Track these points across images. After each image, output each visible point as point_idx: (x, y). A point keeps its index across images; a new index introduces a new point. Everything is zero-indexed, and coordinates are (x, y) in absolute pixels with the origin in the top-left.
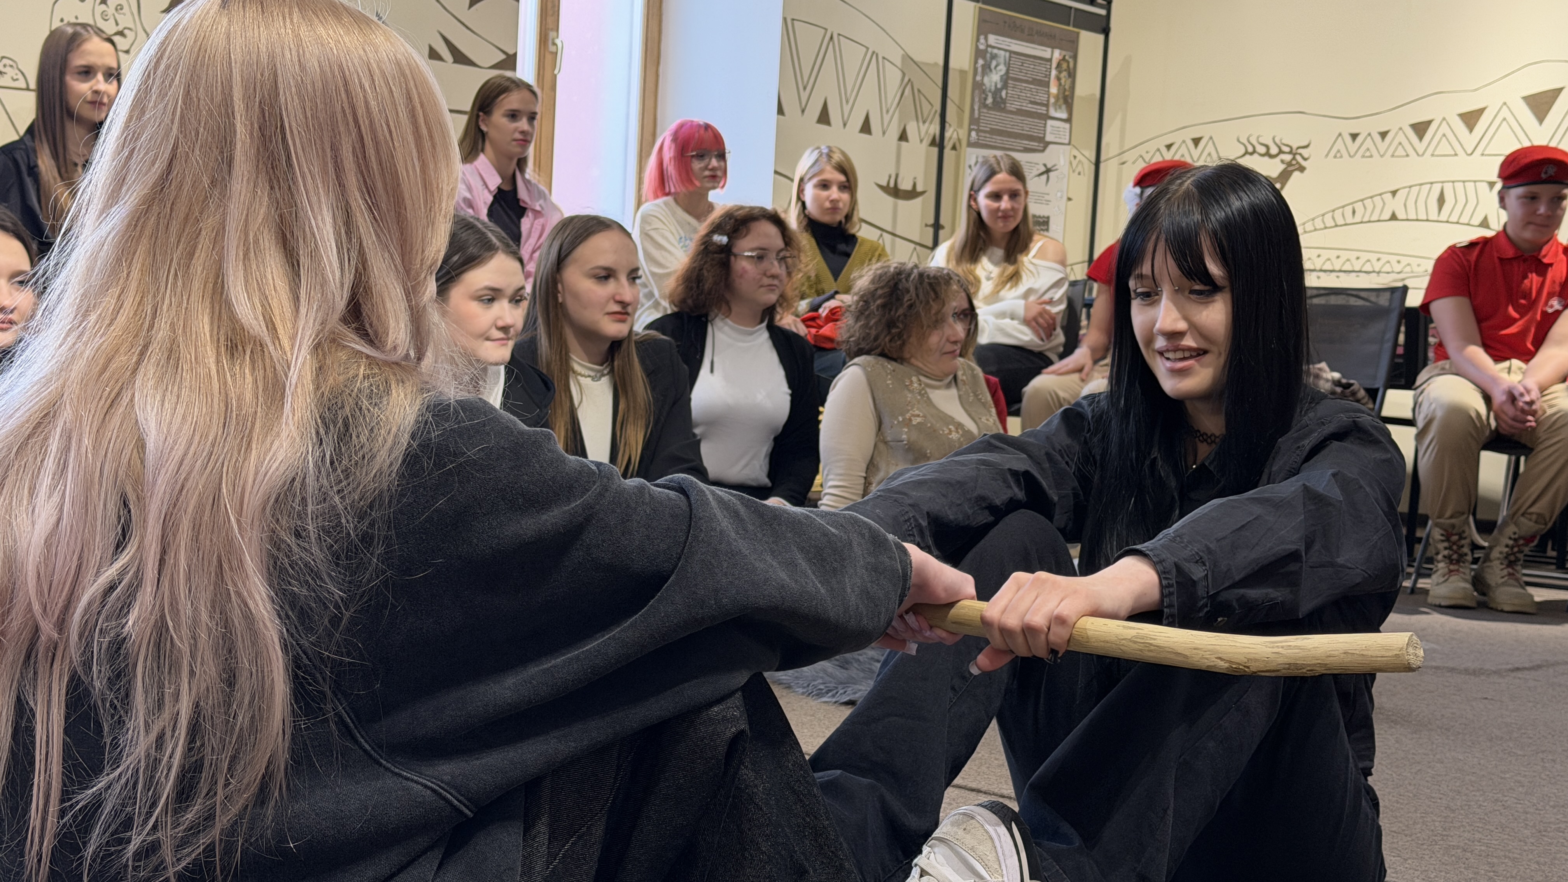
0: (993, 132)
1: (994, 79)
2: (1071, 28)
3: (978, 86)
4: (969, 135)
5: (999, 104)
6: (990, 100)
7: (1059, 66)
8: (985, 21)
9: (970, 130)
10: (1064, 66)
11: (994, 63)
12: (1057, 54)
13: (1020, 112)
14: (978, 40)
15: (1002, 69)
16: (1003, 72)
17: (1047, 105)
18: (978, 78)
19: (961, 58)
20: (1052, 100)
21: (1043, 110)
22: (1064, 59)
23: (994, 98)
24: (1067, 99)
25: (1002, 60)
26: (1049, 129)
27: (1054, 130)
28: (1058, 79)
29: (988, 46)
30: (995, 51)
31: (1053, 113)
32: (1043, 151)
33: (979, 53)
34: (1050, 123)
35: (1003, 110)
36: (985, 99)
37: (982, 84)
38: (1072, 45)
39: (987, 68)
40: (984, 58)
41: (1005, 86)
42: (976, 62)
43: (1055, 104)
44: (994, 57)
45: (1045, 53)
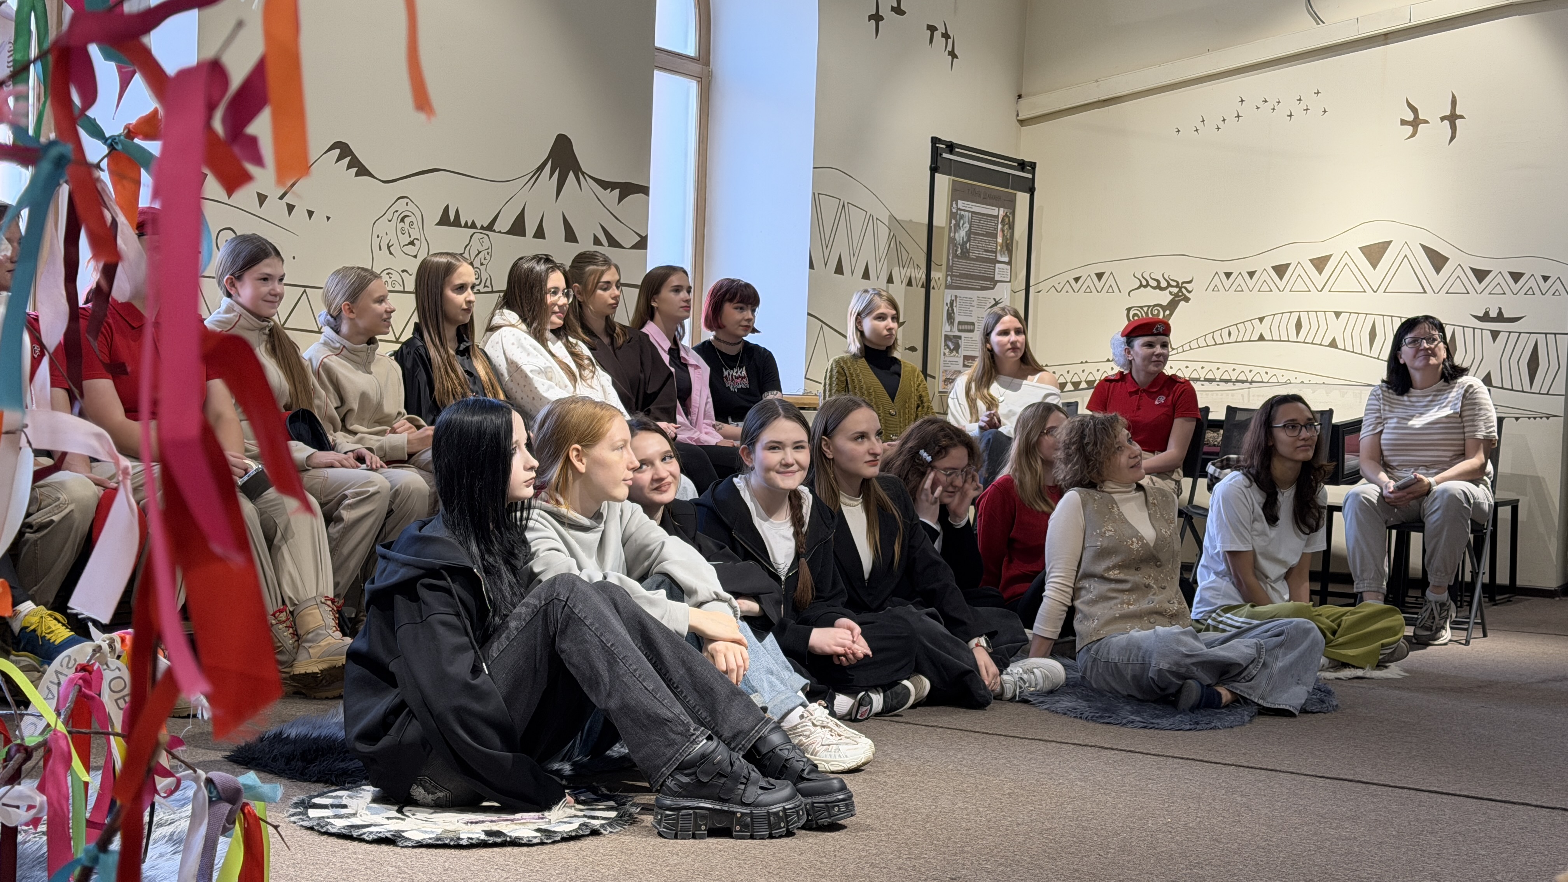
0: (963, 276)
1: (962, 234)
2: (1010, 191)
3: (952, 240)
4: (946, 280)
5: (965, 255)
6: (959, 252)
7: (1003, 220)
8: (956, 190)
9: (947, 276)
10: (1007, 220)
11: (962, 222)
12: (1002, 212)
13: (978, 259)
14: (952, 205)
15: (967, 225)
16: (967, 229)
17: (995, 252)
18: (952, 235)
19: (940, 219)
20: (999, 248)
21: (992, 256)
22: (1006, 215)
23: (962, 250)
24: (1008, 247)
25: (967, 220)
26: (997, 270)
27: (1001, 271)
28: (1003, 231)
29: (958, 209)
30: (963, 213)
31: (999, 258)
32: (993, 288)
33: (952, 215)
34: (998, 265)
35: (968, 258)
36: (956, 251)
37: (954, 239)
38: (1011, 204)
39: (957, 227)
40: (955, 219)
41: (969, 240)
42: (950, 223)
43: (1001, 250)
44: (962, 217)
45: (993, 211)
